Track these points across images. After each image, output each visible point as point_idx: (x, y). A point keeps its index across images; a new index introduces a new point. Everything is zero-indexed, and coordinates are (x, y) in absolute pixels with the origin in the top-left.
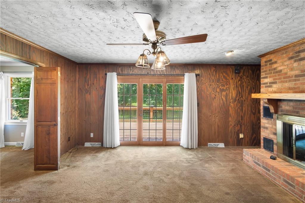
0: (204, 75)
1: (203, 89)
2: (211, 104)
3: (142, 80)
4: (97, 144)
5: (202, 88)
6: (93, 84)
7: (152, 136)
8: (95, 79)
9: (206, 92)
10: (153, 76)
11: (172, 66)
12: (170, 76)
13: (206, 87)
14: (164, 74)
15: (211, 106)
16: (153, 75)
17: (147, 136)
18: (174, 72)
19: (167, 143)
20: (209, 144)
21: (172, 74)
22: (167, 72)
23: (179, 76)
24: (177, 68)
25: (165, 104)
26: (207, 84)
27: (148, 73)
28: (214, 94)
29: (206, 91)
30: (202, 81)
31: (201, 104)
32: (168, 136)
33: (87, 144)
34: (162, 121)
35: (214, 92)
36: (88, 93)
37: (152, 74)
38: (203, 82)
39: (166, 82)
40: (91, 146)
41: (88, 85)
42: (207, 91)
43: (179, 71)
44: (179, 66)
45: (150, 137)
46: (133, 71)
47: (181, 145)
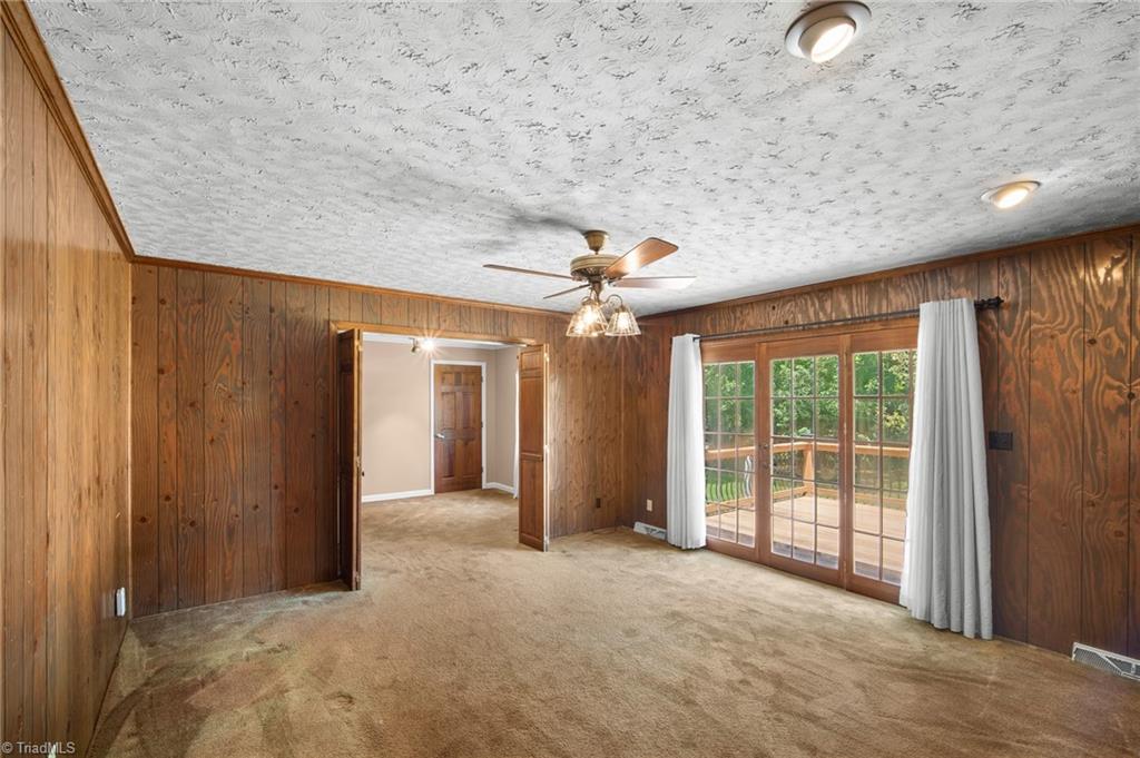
0: (1044, 294)
1: (1037, 365)
2: (1094, 443)
3: (768, 348)
4: (656, 532)
5: (1030, 360)
6: (652, 370)
7: (823, 547)
8: (656, 357)
9: (1057, 384)
10: (804, 330)
11: (875, 281)
12: (865, 322)
13: (1061, 353)
14: (841, 318)
15: (1095, 451)
16: (803, 326)
17: (807, 543)
18: (884, 303)
19: (855, 582)
20: (1077, 645)
21: (876, 313)
22: (856, 309)
23: (905, 318)
24: (896, 287)
25: (845, 432)
26: (1062, 338)
27: (787, 322)
28: (1119, 388)
29: (1057, 376)
30: (1034, 326)
31: (1025, 439)
32: (859, 555)
33: (640, 528)
34: (838, 495)
35: (1122, 380)
36: (643, 395)
37: (801, 323)
38: (1040, 330)
39: (851, 347)
40: (645, 533)
41: (642, 374)
42: (1066, 376)
43: (907, 296)
44: (906, 276)
45: (818, 550)
46: (742, 323)
47: (901, 603)
